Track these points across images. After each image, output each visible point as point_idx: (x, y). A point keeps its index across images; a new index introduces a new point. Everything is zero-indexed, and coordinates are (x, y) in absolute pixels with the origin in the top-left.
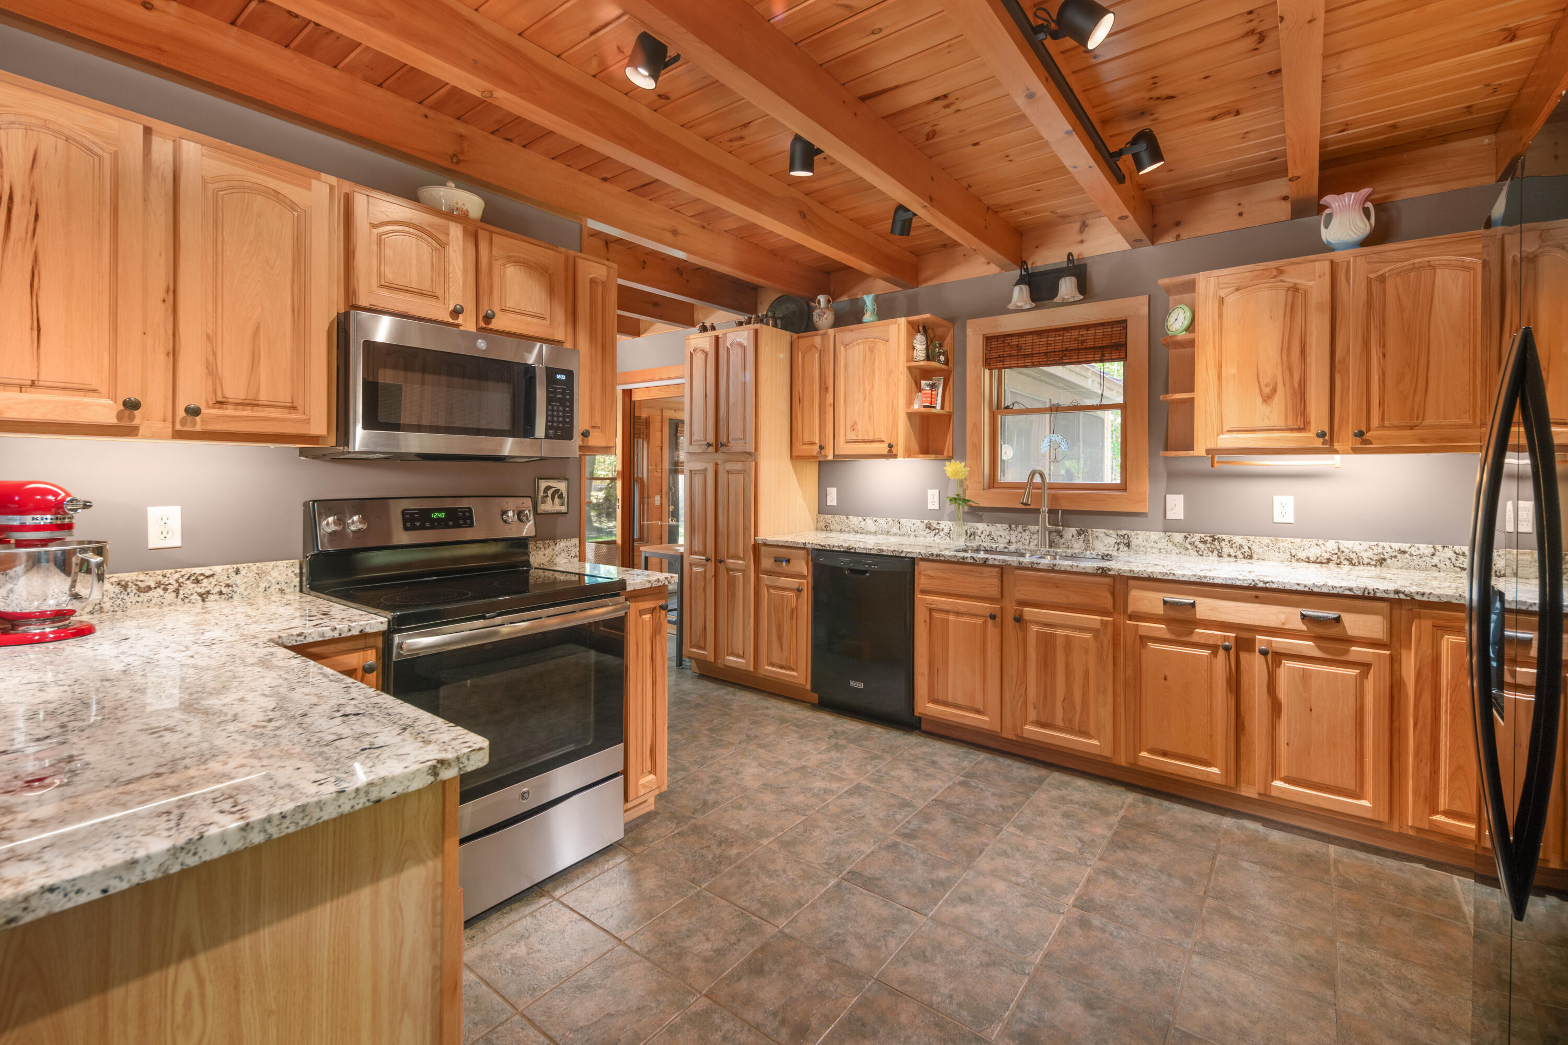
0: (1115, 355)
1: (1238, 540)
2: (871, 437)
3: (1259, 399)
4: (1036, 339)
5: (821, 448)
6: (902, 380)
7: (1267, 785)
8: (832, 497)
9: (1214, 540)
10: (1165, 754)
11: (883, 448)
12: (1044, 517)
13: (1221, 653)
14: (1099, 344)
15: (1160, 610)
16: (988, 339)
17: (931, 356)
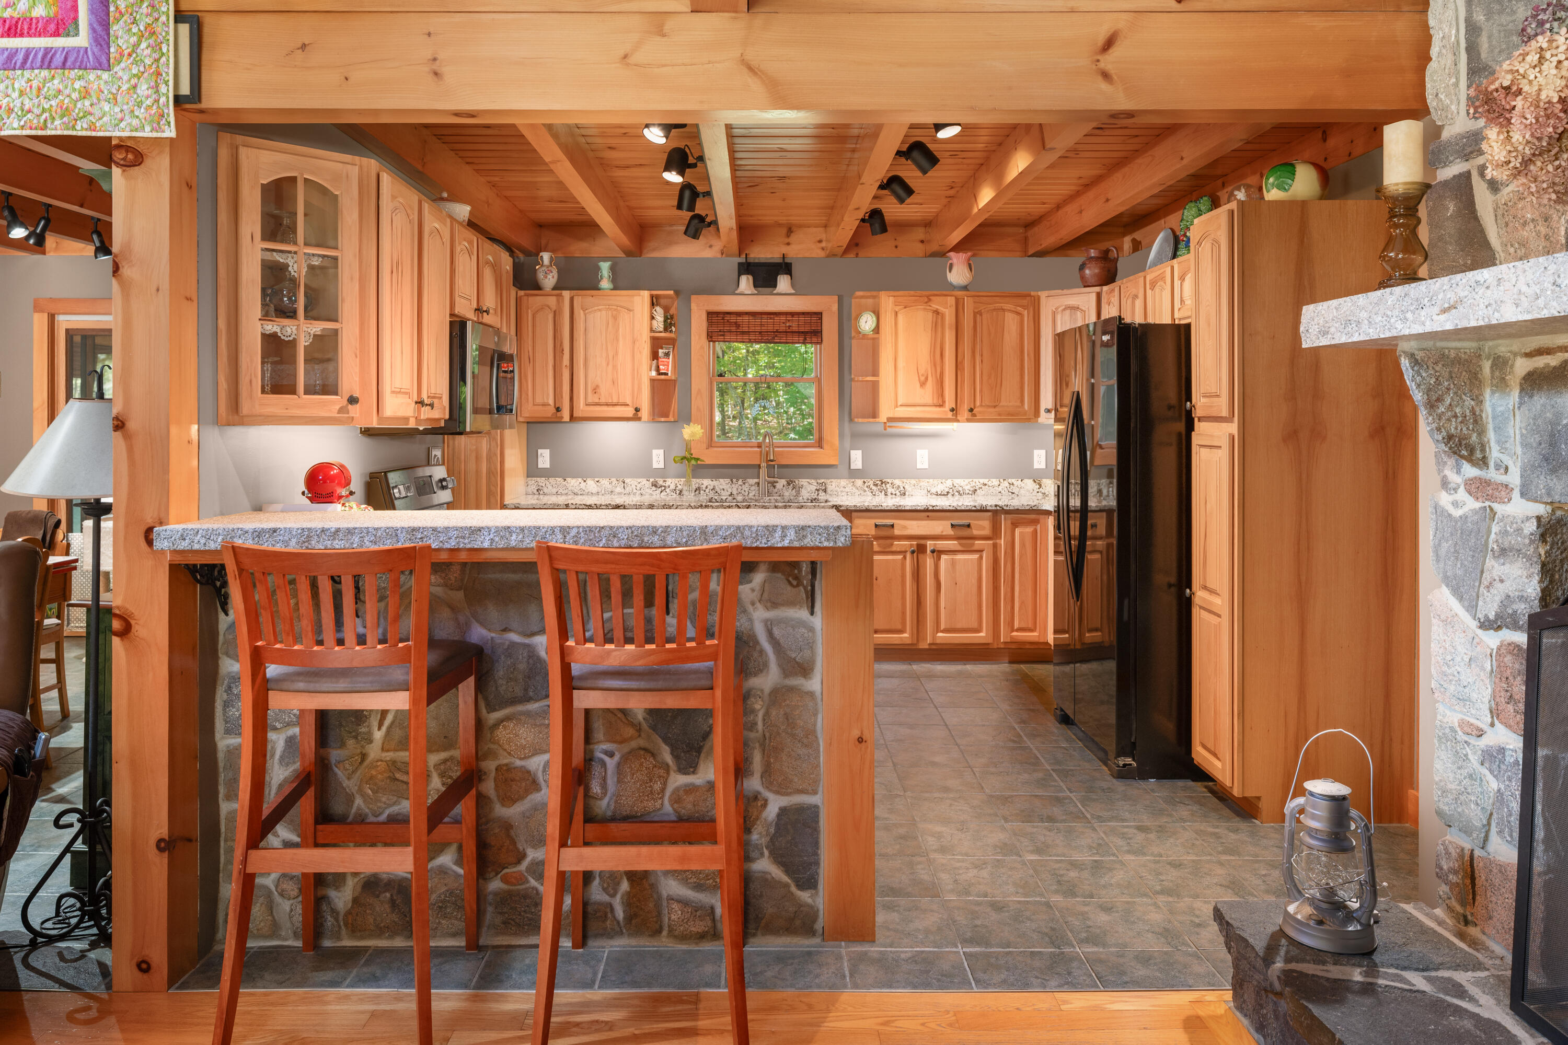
0: (815, 339)
1: (897, 482)
2: (615, 401)
3: (918, 385)
5: (557, 409)
6: (644, 349)
7: (934, 637)
8: (544, 459)
9: (881, 483)
11: (629, 412)
12: (763, 472)
13: (909, 557)
14: (802, 329)
16: (710, 314)
17: (667, 327)
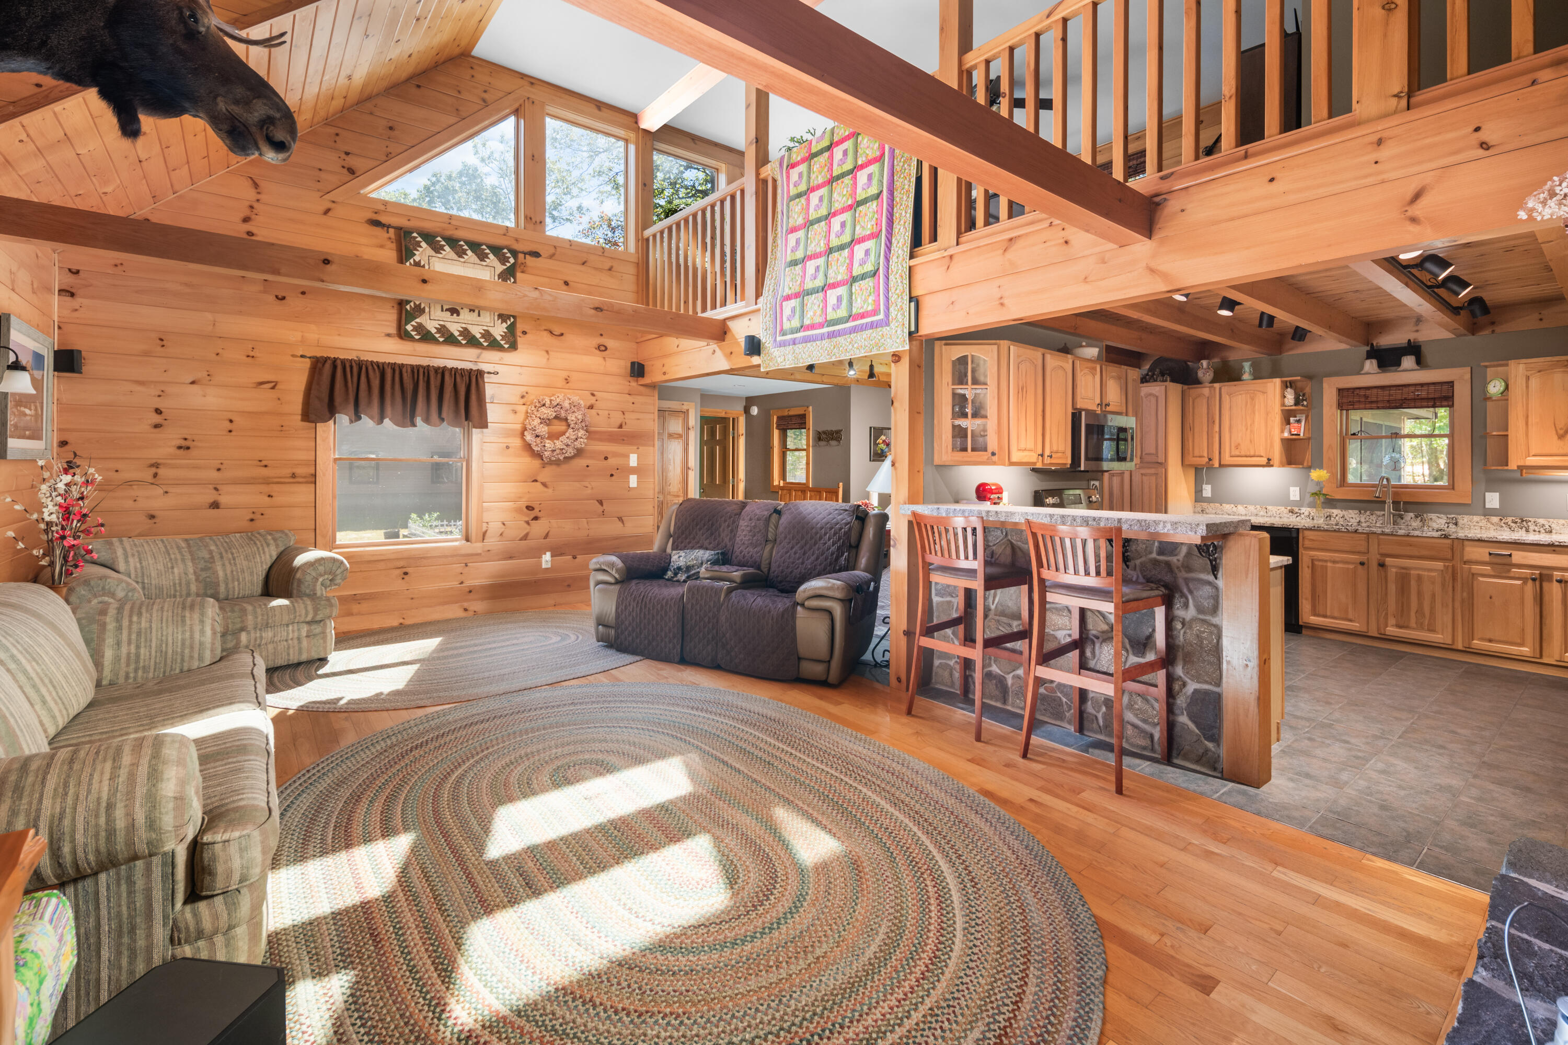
0: (1445, 403)
1: (1543, 521)
2: (1252, 453)
3: (1556, 437)
4: (1380, 392)
5: (1210, 460)
6: (1277, 418)
8: (1207, 491)
9: (1523, 521)
10: (1490, 641)
11: (1264, 461)
12: (1389, 506)
13: (1530, 583)
14: (1432, 396)
15: (1487, 558)
16: (1340, 391)
17: (1297, 402)
